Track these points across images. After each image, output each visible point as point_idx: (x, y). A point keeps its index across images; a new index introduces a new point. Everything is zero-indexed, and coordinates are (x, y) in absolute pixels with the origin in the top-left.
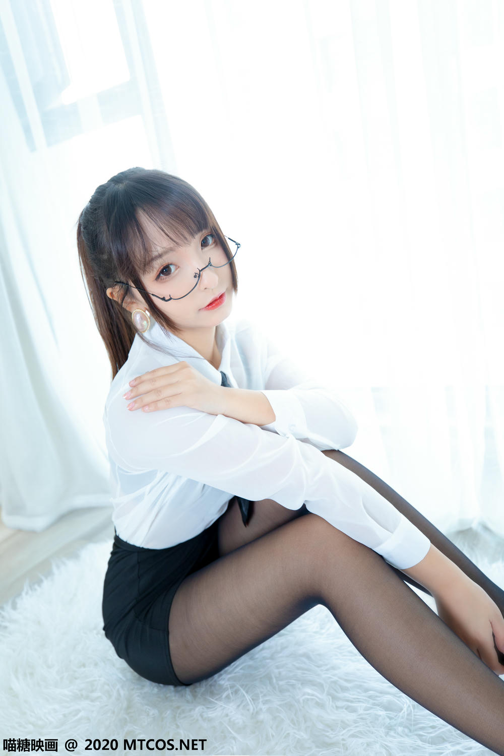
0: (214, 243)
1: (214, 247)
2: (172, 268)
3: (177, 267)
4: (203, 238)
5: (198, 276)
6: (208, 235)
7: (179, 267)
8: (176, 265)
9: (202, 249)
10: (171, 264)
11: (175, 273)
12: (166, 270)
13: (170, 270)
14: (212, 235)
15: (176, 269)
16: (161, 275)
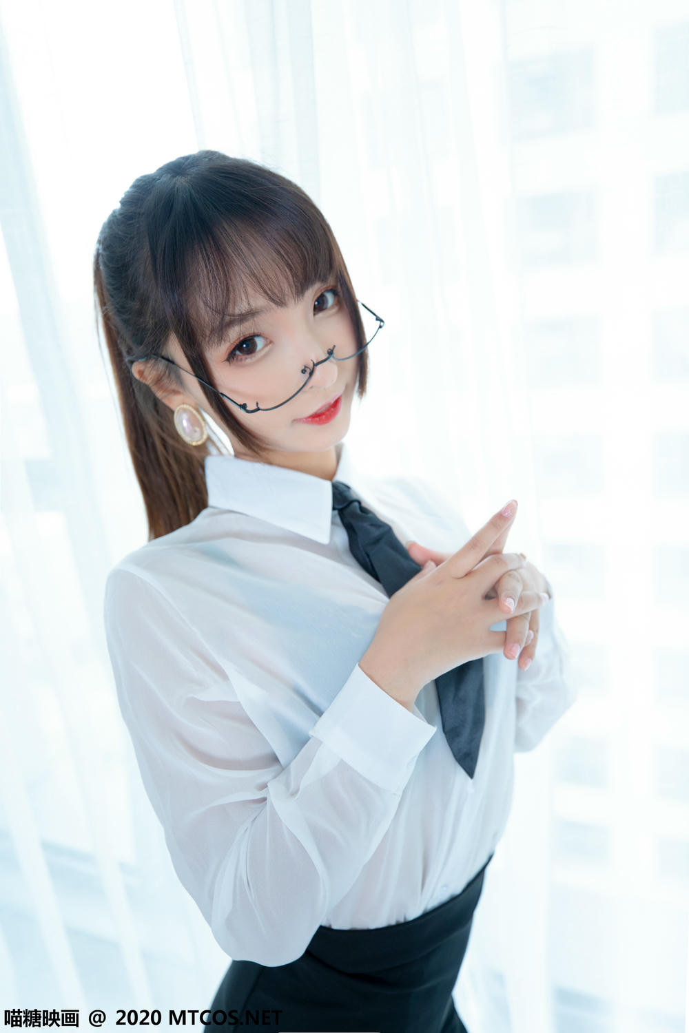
0: (336, 305)
1: (335, 314)
2: (260, 342)
3: (269, 342)
4: (319, 294)
5: (309, 371)
6: (328, 291)
7: (271, 342)
8: (266, 338)
9: (314, 315)
10: (258, 335)
11: (263, 353)
12: (246, 346)
13: (254, 345)
14: (334, 291)
15: (266, 345)
16: (238, 353)
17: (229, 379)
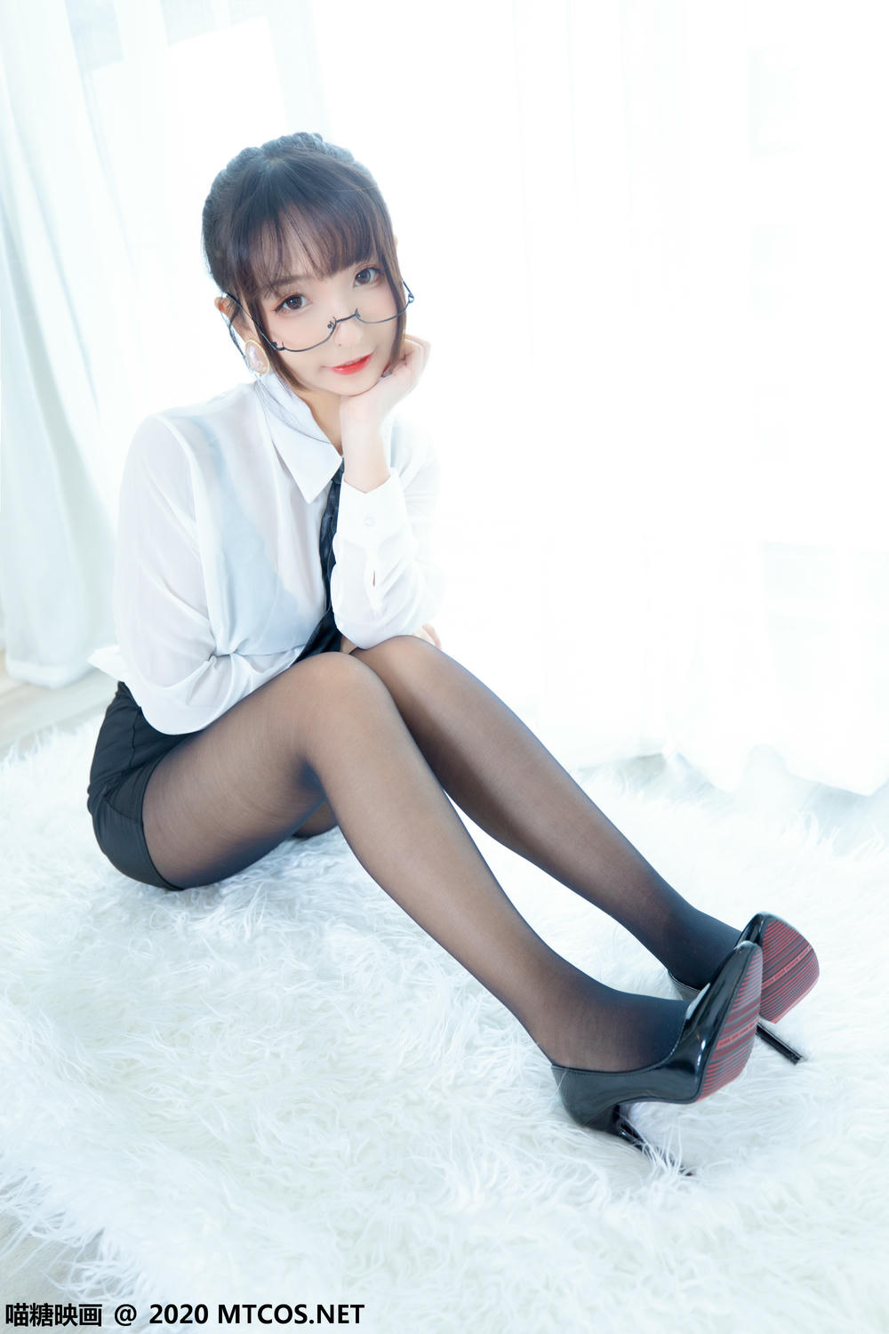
0: (377, 280)
1: (376, 287)
2: (304, 300)
3: (310, 302)
4: (361, 271)
5: (333, 326)
6: (373, 268)
7: (312, 303)
8: (309, 299)
9: (354, 284)
10: (303, 295)
11: (305, 309)
12: (294, 301)
13: (299, 303)
14: (376, 270)
15: (307, 305)
16: (285, 306)
17: (275, 324)
